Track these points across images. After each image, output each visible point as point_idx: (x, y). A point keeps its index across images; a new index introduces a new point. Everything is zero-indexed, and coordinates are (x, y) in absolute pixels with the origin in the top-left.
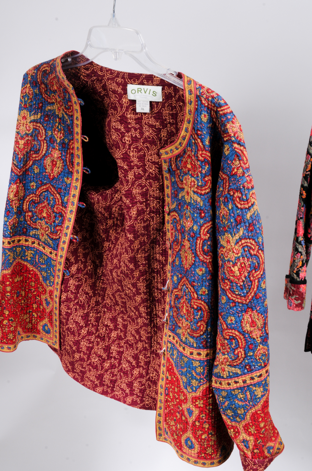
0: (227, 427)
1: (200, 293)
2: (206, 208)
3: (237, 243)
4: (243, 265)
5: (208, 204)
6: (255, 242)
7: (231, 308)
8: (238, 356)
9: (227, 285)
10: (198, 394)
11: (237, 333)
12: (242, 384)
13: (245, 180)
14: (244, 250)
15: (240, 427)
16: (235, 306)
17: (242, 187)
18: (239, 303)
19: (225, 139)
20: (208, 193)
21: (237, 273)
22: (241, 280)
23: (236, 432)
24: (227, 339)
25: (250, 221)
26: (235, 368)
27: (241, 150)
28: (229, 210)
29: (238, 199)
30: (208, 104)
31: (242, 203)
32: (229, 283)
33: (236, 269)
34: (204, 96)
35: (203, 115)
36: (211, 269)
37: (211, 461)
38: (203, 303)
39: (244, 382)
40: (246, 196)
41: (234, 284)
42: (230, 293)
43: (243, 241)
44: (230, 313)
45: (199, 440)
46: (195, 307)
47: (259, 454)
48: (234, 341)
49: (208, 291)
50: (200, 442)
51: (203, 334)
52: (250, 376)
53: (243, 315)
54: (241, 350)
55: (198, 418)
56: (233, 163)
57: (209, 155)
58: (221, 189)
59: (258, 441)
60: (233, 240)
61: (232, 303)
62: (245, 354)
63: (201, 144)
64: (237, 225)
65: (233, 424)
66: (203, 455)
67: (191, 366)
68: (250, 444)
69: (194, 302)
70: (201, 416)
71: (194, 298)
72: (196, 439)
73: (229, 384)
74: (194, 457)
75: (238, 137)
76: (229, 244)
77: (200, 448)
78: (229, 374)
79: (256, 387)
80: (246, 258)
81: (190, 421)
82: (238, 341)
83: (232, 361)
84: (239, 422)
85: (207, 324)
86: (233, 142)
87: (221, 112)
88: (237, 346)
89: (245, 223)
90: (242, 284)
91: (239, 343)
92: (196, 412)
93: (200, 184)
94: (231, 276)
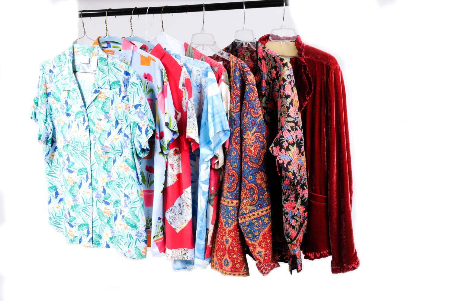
0: (249, 245)
1: (234, 166)
2: (237, 120)
3: (253, 135)
4: (256, 147)
5: (238, 118)
6: (262, 135)
7: (250, 171)
8: (255, 199)
9: (248, 159)
10: (232, 228)
11: (253, 185)
12: (257, 216)
13: (256, 102)
14: (257, 139)
15: (257, 244)
16: (252, 169)
17: (254, 106)
18: (254, 167)
19: (246, 84)
20: (238, 112)
21: (253, 151)
22: (255, 155)
23: (254, 248)
24: (248, 189)
25: (259, 123)
26: (253, 206)
27: (254, 88)
28: (249, 118)
29: (253, 112)
30: (240, 67)
31: (255, 114)
32: (249, 157)
33: (252, 149)
34: (238, 63)
35: (237, 72)
36: (239, 153)
37: (239, 273)
38: (235, 172)
39: (258, 214)
40: (257, 111)
41: (252, 157)
42: (250, 163)
43: (256, 134)
44: (250, 174)
45: (232, 259)
46: (231, 174)
47: (268, 260)
48: (252, 190)
49: (238, 165)
50: (232, 260)
51: (235, 191)
52: (261, 211)
53: (257, 175)
54: (256, 195)
55: (231, 244)
56: (250, 95)
57: (239, 92)
58: (244, 109)
59: (267, 251)
60: (250, 134)
61: (251, 168)
62: (258, 197)
63: (235, 87)
64: (253, 126)
65: (253, 243)
66: (234, 269)
67: (228, 210)
68: (263, 253)
69: (230, 172)
70: (233, 242)
71: (230, 170)
72: (230, 258)
73: (250, 217)
74: (228, 271)
75: (252, 82)
76: (248, 136)
77: (232, 264)
78: (250, 210)
79: (264, 217)
80: (257, 143)
81: (227, 247)
82: (254, 190)
83: (252, 202)
84: (256, 241)
85: (237, 184)
86: (250, 84)
87: (245, 71)
88: (254, 193)
89: (256, 124)
90: (256, 157)
91: (255, 191)
92: (230, 240)
93: (234, 107)
94: (250, 153)
